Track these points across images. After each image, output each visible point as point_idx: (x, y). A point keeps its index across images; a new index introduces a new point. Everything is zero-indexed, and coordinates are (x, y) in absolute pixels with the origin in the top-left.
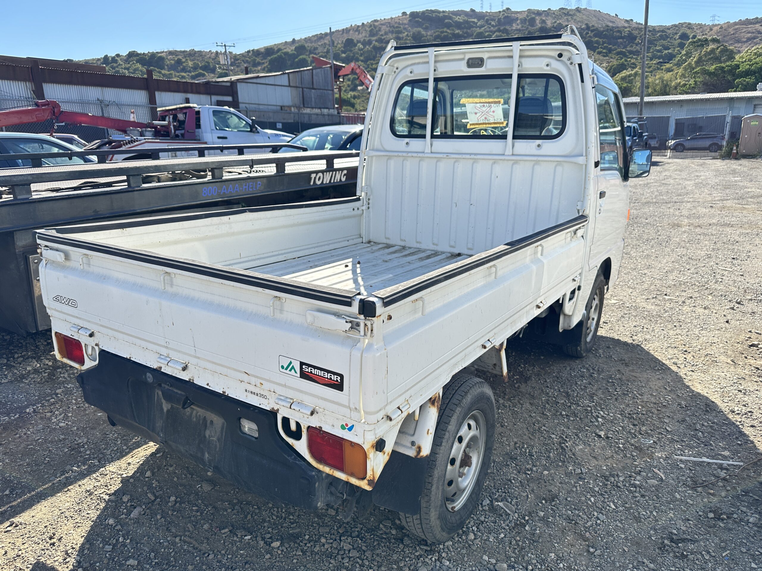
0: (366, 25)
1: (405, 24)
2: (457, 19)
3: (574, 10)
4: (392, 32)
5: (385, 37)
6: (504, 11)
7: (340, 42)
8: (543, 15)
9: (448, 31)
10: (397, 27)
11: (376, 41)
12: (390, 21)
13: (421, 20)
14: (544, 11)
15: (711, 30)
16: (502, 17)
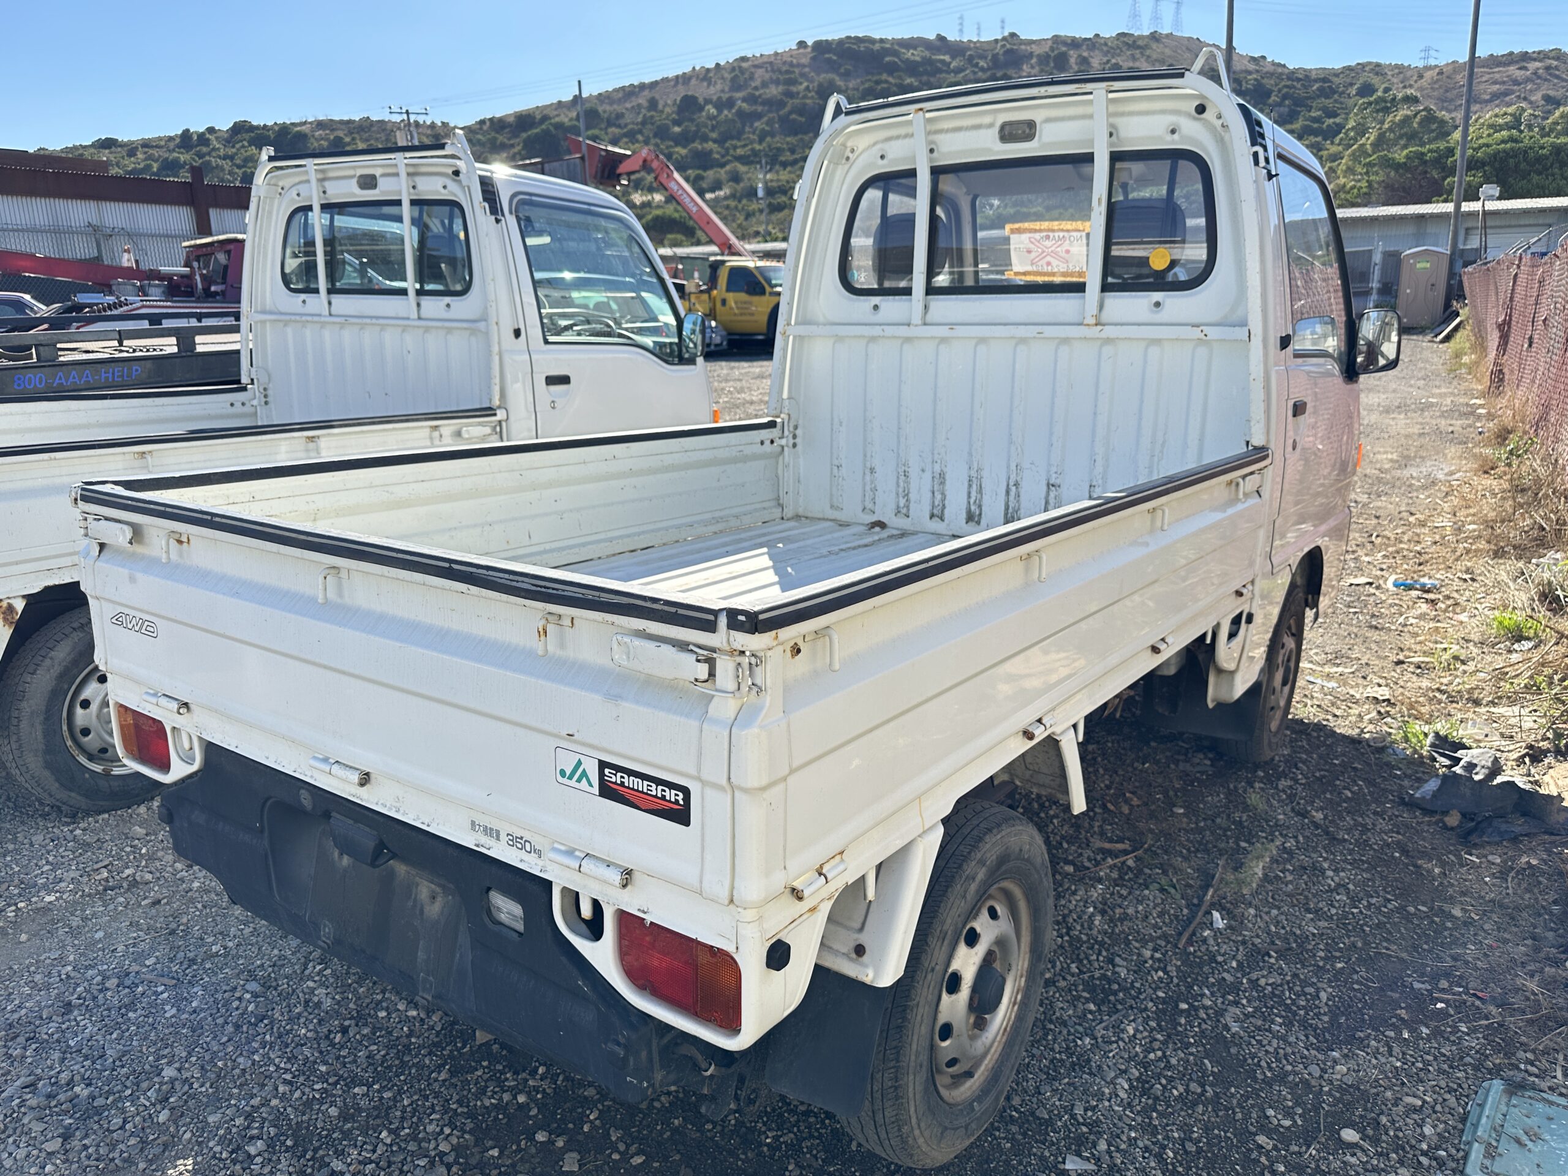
0: (724, 68)
1: (804, 66)
2: (909, 54)
3: (1147, 37)
4: (777, 82)
5: (761, 91)
6: (1004, 39)
7: (669, 102)
8: (1084, 47)
9: (891, 79)
10: (787, 72)
11: (744, 100)
12: (772, 59)
13: (835, 58)
14: (1086, 39)
15: (1421, 77)
16: (1001, 52)
